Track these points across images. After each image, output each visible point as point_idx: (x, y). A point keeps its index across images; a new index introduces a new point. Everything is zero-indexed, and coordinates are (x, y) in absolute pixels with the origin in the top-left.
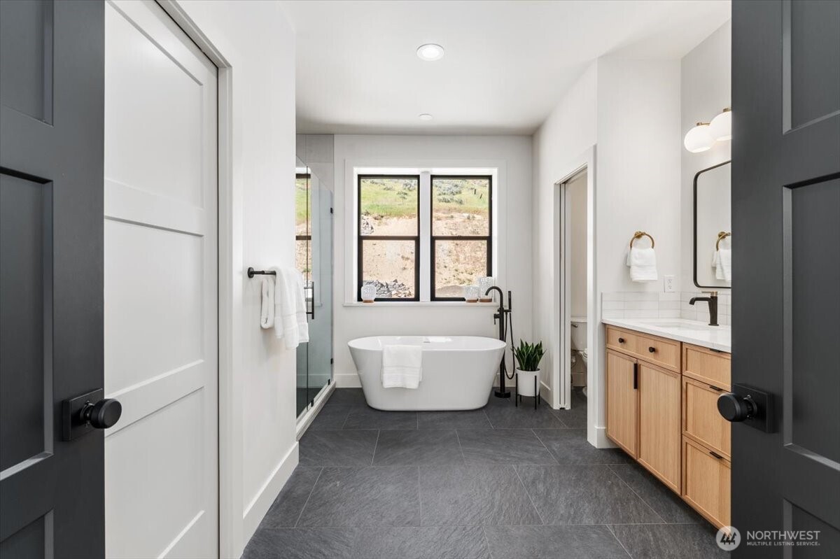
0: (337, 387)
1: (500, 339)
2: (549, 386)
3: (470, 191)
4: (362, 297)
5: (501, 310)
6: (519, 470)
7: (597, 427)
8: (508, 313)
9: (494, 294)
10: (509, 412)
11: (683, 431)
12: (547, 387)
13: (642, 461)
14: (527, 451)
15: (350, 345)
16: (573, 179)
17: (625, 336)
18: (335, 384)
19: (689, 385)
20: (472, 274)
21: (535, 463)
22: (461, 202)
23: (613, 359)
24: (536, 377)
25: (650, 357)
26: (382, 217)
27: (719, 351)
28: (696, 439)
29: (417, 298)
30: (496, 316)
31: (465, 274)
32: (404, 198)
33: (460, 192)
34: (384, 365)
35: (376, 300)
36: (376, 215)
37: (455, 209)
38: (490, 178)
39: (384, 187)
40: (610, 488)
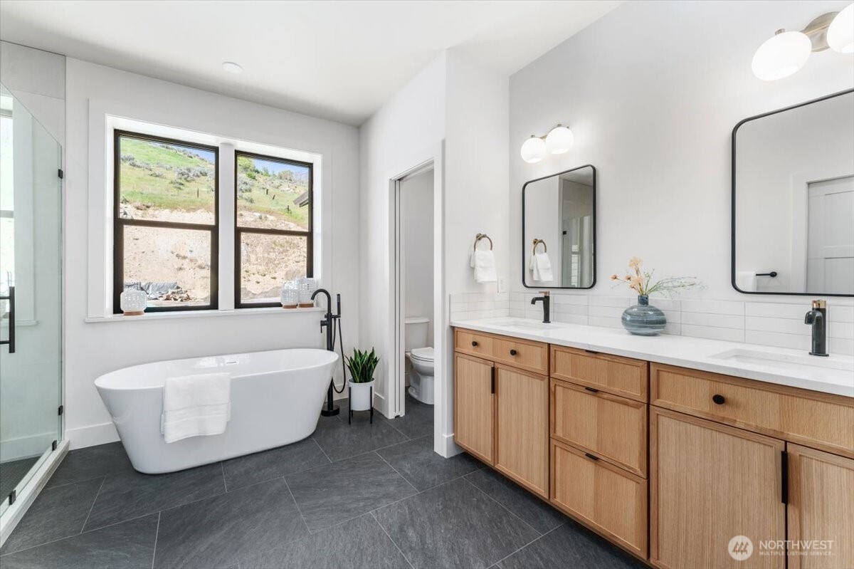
0: (70, 449)
1: (328, 349)
2: (383, 395)
3: (262, 190)
4: (122, 308)
5: (329, 316)
6: (380, 516)
7: (446, 436)
8: (337, 319)
9: (322, 298)
10: (343, 433)
11: (551, 435)
12: (380, 396)
13: (501, 467)
14: (380, 485)
15: (97, 384)
16: (408, 177)
17: (478, 339)
18: (68, 445)
19: (558, 388)
20: (265, 275)
21: (395, 499)
22: (251, 201)
23: (463, 363)
24: (371, 388)
25: (511, 360)
26: (148, 207)
27: (596, 353)
28: (567, 441)
29: (214, 305)
30: (323, 324)
31: (257, 275)
32: (180, 188)
33: (250, 191)
34: (166, 408)
35: (148, 310)
36: (138, 204)
37: (245, 207)
38: (310, 166)
39: (151, 172)
40: (478, 507)
